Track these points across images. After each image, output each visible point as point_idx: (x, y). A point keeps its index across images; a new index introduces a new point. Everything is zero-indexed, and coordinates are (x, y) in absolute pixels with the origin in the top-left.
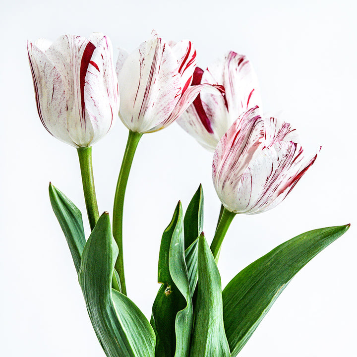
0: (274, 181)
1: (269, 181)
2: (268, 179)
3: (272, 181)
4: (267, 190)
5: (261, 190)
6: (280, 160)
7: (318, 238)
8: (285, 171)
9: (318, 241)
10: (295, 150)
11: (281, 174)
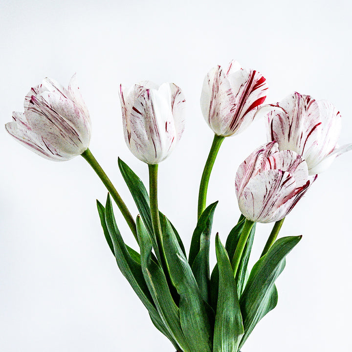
0: (269, 199)
1: (266, 198)
2: (265, 197)
3: (268, 199)
4: (266, 205)
5: (261, 205)
6: (271, 183)
7: (283, 244)
8: (278, 192)
9: (282, 246)
10: (283, 176)
11: (274, 194)
